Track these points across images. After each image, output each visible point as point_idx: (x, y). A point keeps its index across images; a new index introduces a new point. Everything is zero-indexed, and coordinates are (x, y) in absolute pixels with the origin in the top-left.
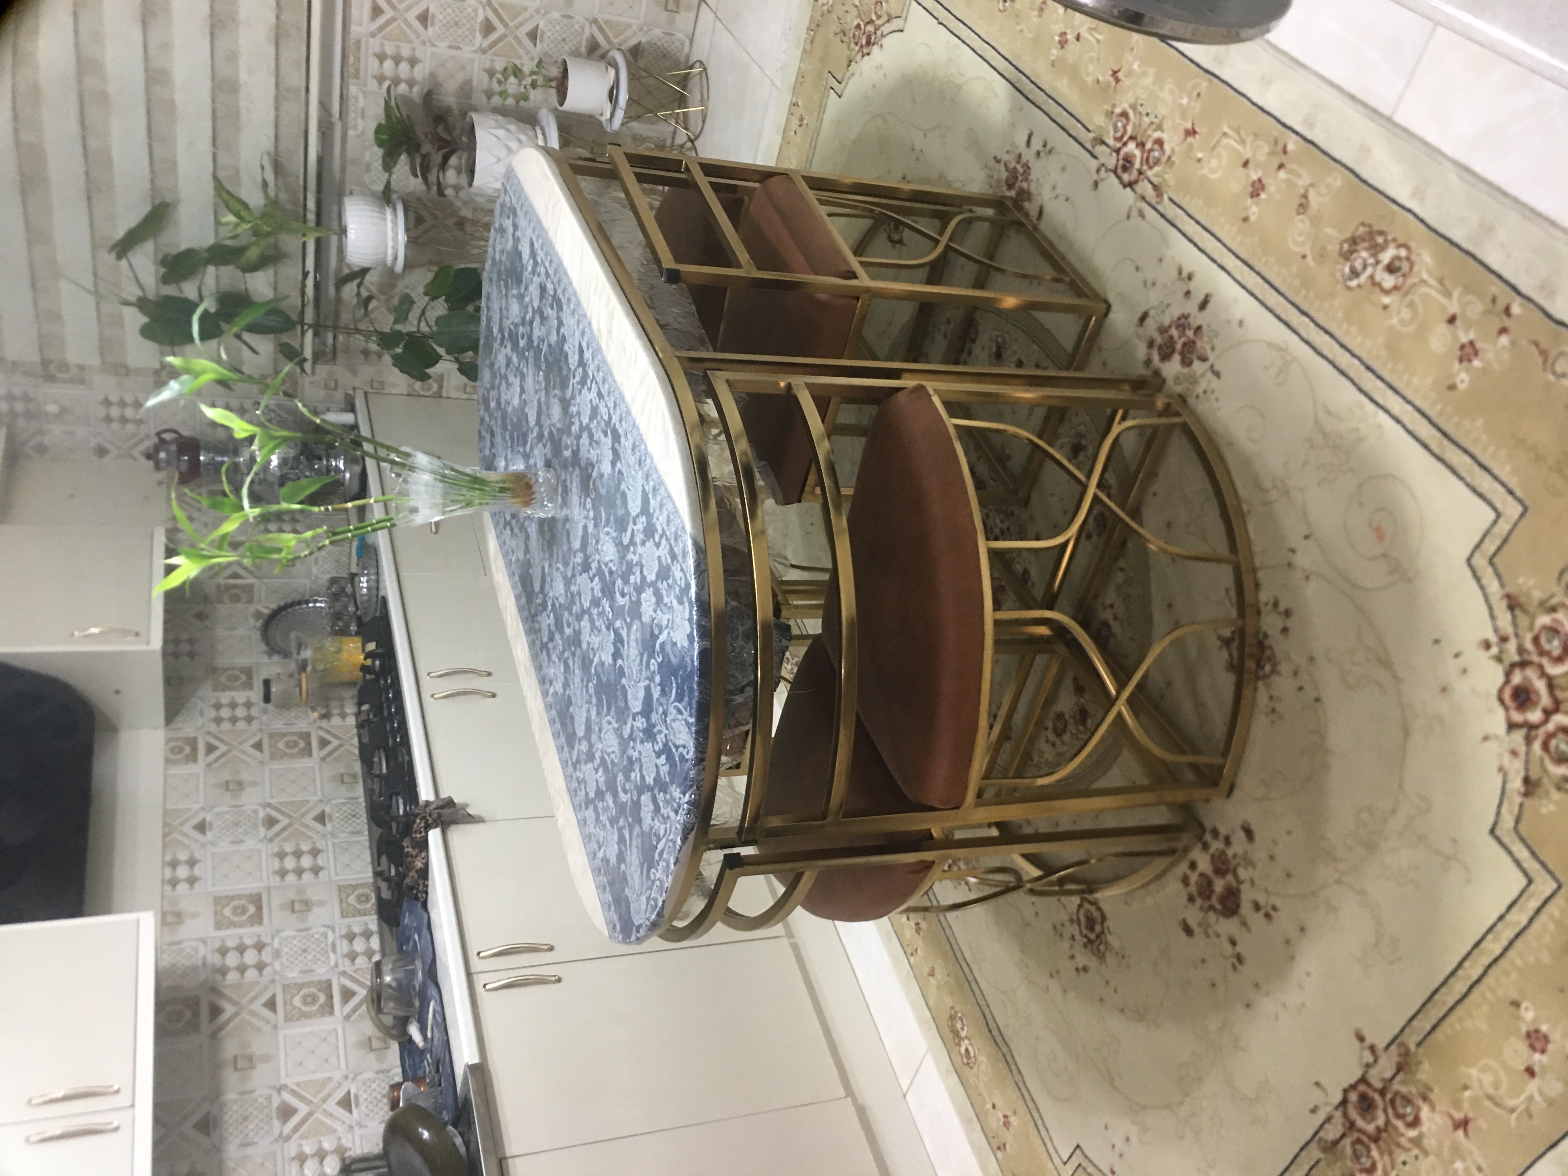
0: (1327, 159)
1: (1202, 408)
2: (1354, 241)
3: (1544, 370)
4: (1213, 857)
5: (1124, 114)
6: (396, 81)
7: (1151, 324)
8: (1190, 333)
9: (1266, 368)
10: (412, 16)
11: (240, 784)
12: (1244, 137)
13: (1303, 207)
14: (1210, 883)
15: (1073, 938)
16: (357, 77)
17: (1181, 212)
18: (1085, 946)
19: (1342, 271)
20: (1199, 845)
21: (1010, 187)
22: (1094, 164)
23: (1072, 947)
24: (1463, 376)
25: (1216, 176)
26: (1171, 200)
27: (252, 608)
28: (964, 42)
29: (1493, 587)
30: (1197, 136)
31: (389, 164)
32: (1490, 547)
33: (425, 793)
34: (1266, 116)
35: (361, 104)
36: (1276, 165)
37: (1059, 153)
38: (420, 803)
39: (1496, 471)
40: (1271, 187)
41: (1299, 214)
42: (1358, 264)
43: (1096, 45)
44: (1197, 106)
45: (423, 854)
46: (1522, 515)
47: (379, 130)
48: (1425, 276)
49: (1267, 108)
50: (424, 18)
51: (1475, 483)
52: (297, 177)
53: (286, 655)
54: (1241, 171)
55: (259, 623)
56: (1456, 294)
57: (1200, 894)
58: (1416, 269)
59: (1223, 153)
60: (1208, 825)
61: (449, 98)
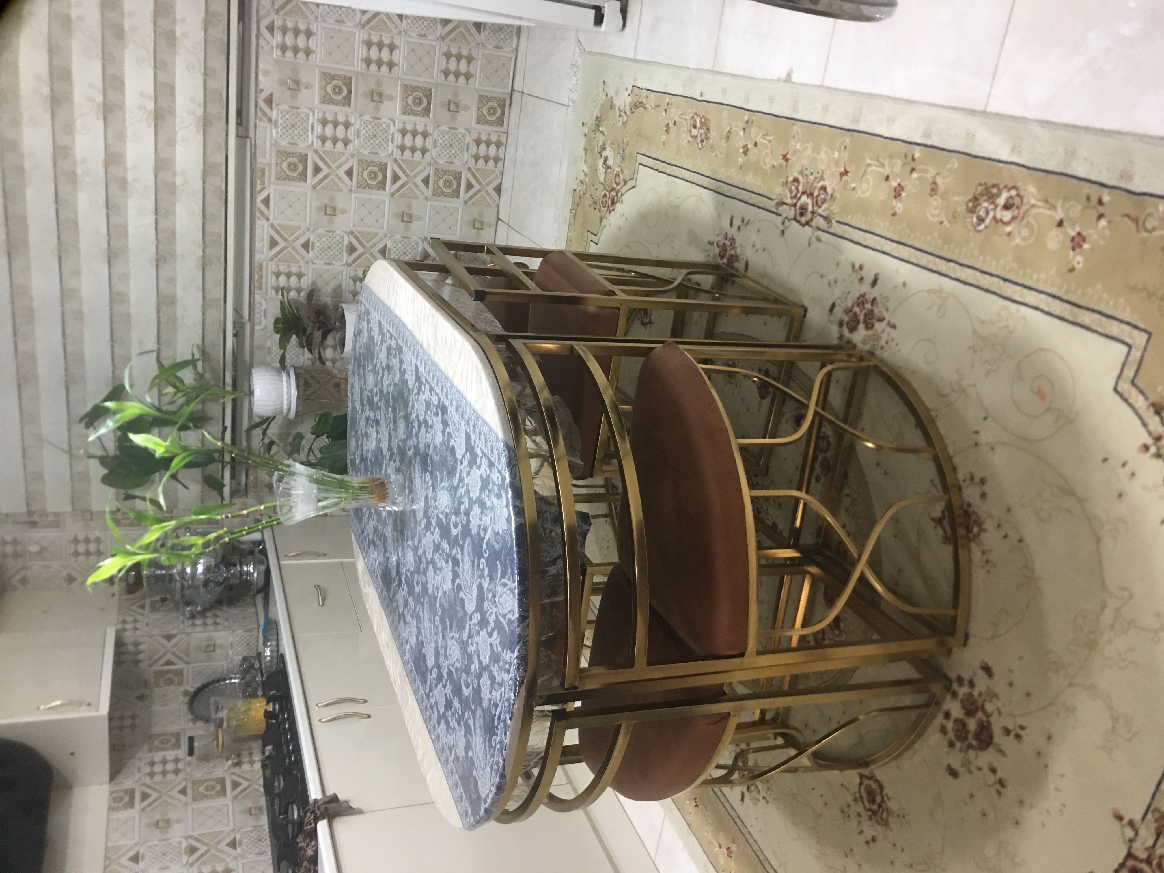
0: (945, 152)
1: (885, 355)
2: (976, 199)
3: (1138, 231)
4: (962, 701)
5: (796, 180)
6: (289, 290)
7: (839, 312)
8: (868, 306)
9: (929, 308)
10: (298, 244)
11: (168, 822)
12: (882, 161)
13: (934, 189)
14: (964, 725)
15: (859, 815)
16: (260, 288)
17: (847, 227)
18: (870, 819)
19: (972, 221)
20: (949, 696)
21: (722, 257)
22: (780, 219)
23: (859, 823)
24: (1079, 258)
25: (867, 194)
26: (838, 222)
27: (182, 689)
28: (678, 178)
29: (1140, 402)
30: (849, 174)
31: (283, 344)
32: (1130, 373)
33: (314, 793)
34: (895, 142)
35: (264, 307)
36: (909, 170)
37: (754, 222)
38: (311, 802)
39: (1119, 316)
40: (909, 186)
41: (931, 196)
42: (982, 213)
43: (769, 144)
44: (845, 155)
45: (313, 843)
46: (1148, 341)
47: (277, 321)
48: (1033, 201)
49: (895, 137)
50: (306, 246)
51: (1107, 331)
52: (219, 361)
53: (207, 720)
54: (884, 184)
55: (187, 700)
56: (1059, 206)
57: (958, 738)
58: (1025, 200)
59: (869, 177)
60: (953, 676)
61: (326, 298)
